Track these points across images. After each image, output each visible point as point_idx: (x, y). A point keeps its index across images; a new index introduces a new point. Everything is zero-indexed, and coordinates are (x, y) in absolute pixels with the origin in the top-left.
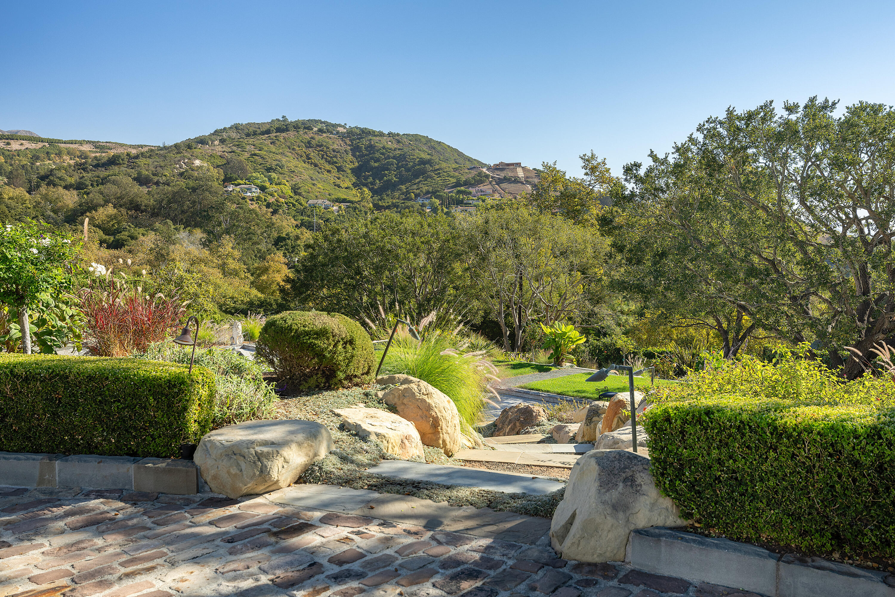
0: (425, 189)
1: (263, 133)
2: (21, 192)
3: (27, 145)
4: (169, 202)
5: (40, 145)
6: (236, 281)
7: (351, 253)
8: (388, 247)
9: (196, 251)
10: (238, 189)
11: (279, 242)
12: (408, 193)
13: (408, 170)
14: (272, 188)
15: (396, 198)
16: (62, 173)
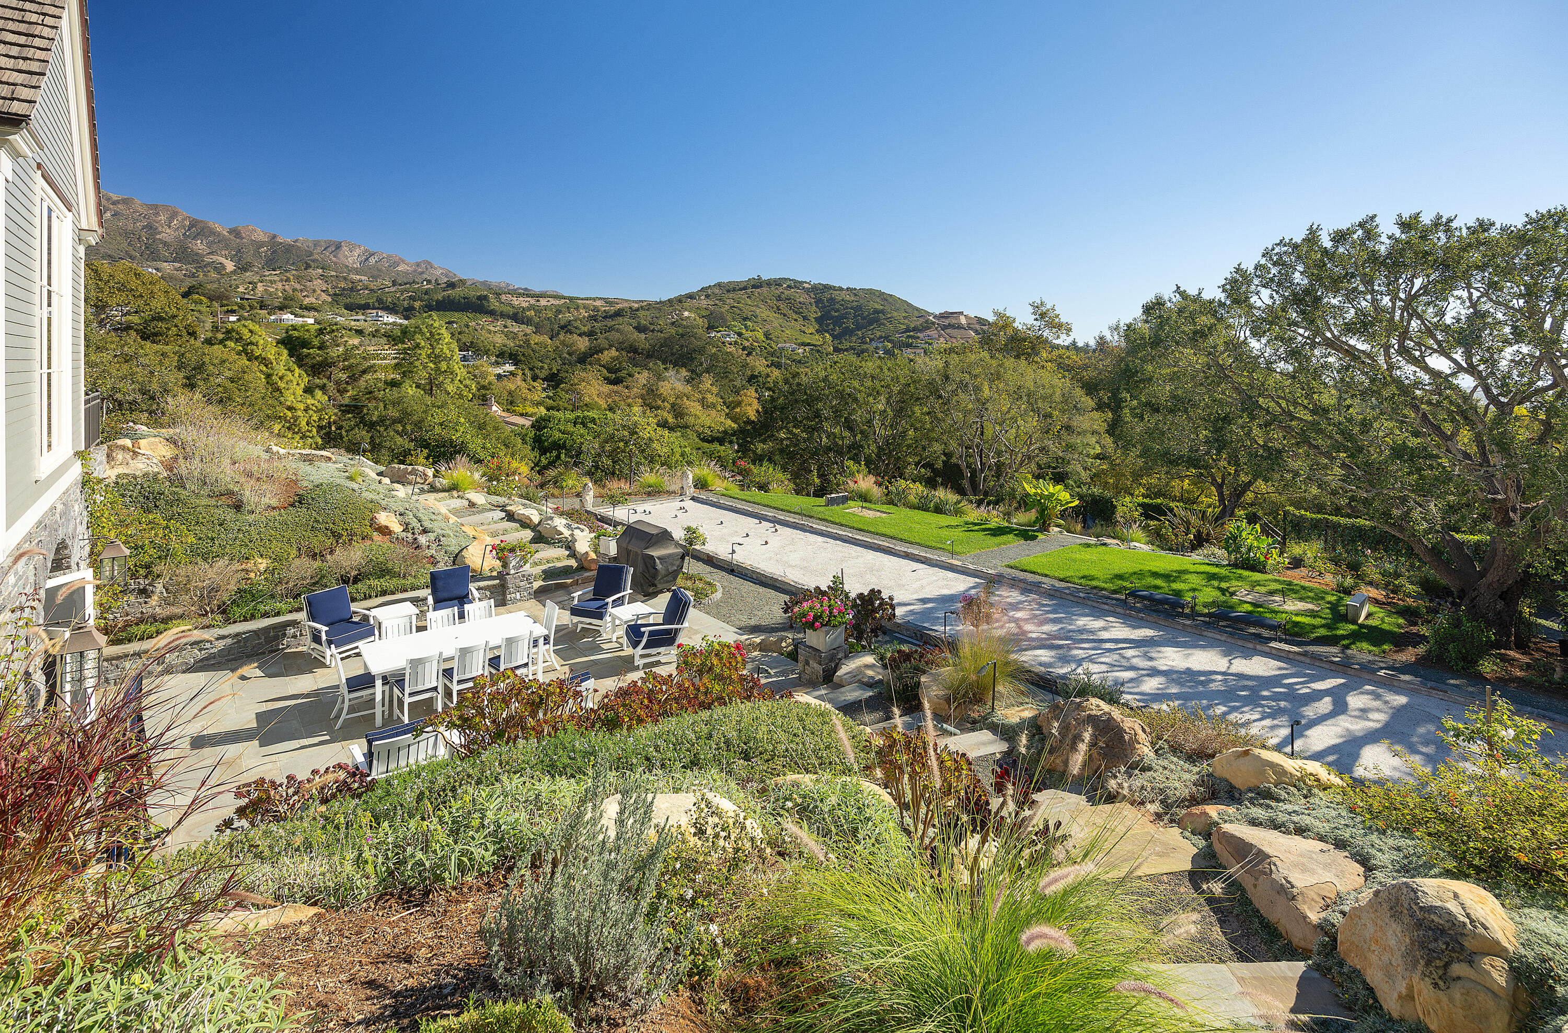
0: (878, 334)
1: (741, 290)
2: (545, 339)
3: (552, 301)
4: (662, 346)
5: (563, 301)
6: (713, 413)
7: (811, 396)
8: (848, 390)
9: (681, 387)
10: (719, 335)
11: (752, 379)
12: (863, 337)
13: (864, 318)
14: (747, 334)
15: (853, 341)
16: (578, 324)
